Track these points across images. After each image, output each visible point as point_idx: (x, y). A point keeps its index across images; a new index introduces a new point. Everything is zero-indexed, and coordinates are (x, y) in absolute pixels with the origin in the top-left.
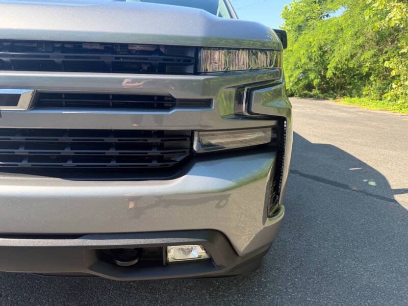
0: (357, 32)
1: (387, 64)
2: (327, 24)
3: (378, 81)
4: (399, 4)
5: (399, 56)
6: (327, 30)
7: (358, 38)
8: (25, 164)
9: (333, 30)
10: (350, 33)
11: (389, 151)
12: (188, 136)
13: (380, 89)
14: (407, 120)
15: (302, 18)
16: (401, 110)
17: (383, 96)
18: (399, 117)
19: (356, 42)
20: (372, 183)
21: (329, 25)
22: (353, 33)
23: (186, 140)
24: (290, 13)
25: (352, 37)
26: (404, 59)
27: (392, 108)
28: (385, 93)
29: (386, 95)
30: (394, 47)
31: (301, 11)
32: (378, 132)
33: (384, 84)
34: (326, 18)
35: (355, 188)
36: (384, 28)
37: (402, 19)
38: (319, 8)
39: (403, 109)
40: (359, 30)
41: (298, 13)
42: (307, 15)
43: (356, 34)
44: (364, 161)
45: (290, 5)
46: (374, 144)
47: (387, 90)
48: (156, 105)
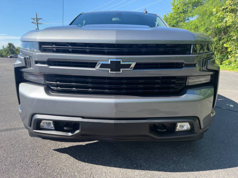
0: (207, 28)
1: (225, 45)
2: (189, 24)
3: (218, 54)
4: (231, 14)
5: (231, 41)
6: (189, 28)
7: (207, 31)
8: (124, 91)
9: (193, 27)
10: (203, 29)
11: (234, 91)
12: (185, 79)
13: (220, 58)
14: (237, 74)
15: (175, 21)
16: (233, 69)
17: (223, 63)
18: (233, 73)
19: (207, 34)
20: (232, 106)
21: (190, 25)
22: (205, 29)
23: (184, 80)
24: (168, 19)
25: (204, 31)
26: (234, 43)
27: (228, 69)
28: (223, 61)
29: (224, 62)
30: (227, 36)
31: (174, 17)
32: (225, 81)
33: (222, 56)
34: (187, 21)
35: (224, 108)
36: (223, 26)
37: (233, 21)
38: (184, 16)
39: (235, 69)
40: (208, 27)
41: (172, 19)
42: (178, 19)
43: (206, 30)
44: (224, 96)
45: (167, 14)
46: (225, 88)
47: (224, 59)
48: (175, 67)
